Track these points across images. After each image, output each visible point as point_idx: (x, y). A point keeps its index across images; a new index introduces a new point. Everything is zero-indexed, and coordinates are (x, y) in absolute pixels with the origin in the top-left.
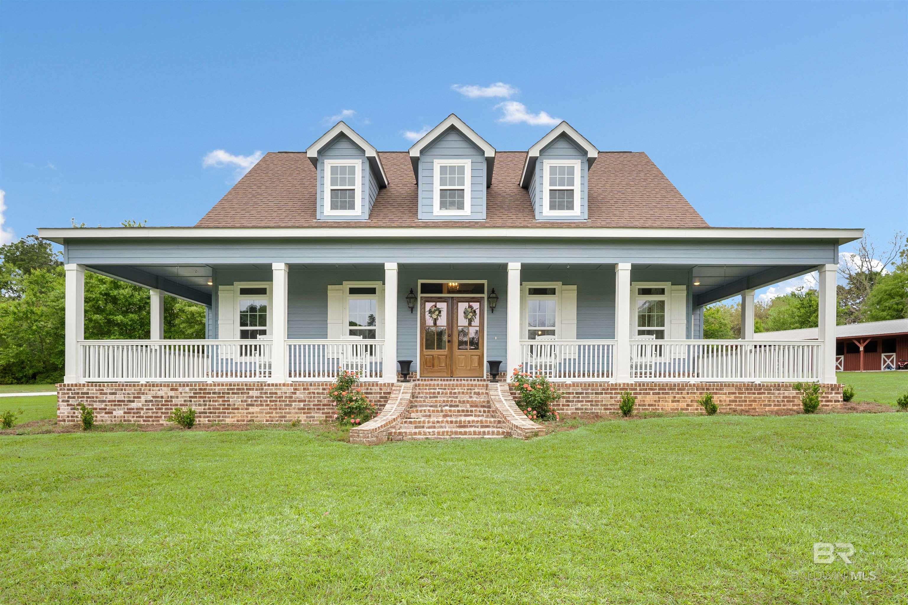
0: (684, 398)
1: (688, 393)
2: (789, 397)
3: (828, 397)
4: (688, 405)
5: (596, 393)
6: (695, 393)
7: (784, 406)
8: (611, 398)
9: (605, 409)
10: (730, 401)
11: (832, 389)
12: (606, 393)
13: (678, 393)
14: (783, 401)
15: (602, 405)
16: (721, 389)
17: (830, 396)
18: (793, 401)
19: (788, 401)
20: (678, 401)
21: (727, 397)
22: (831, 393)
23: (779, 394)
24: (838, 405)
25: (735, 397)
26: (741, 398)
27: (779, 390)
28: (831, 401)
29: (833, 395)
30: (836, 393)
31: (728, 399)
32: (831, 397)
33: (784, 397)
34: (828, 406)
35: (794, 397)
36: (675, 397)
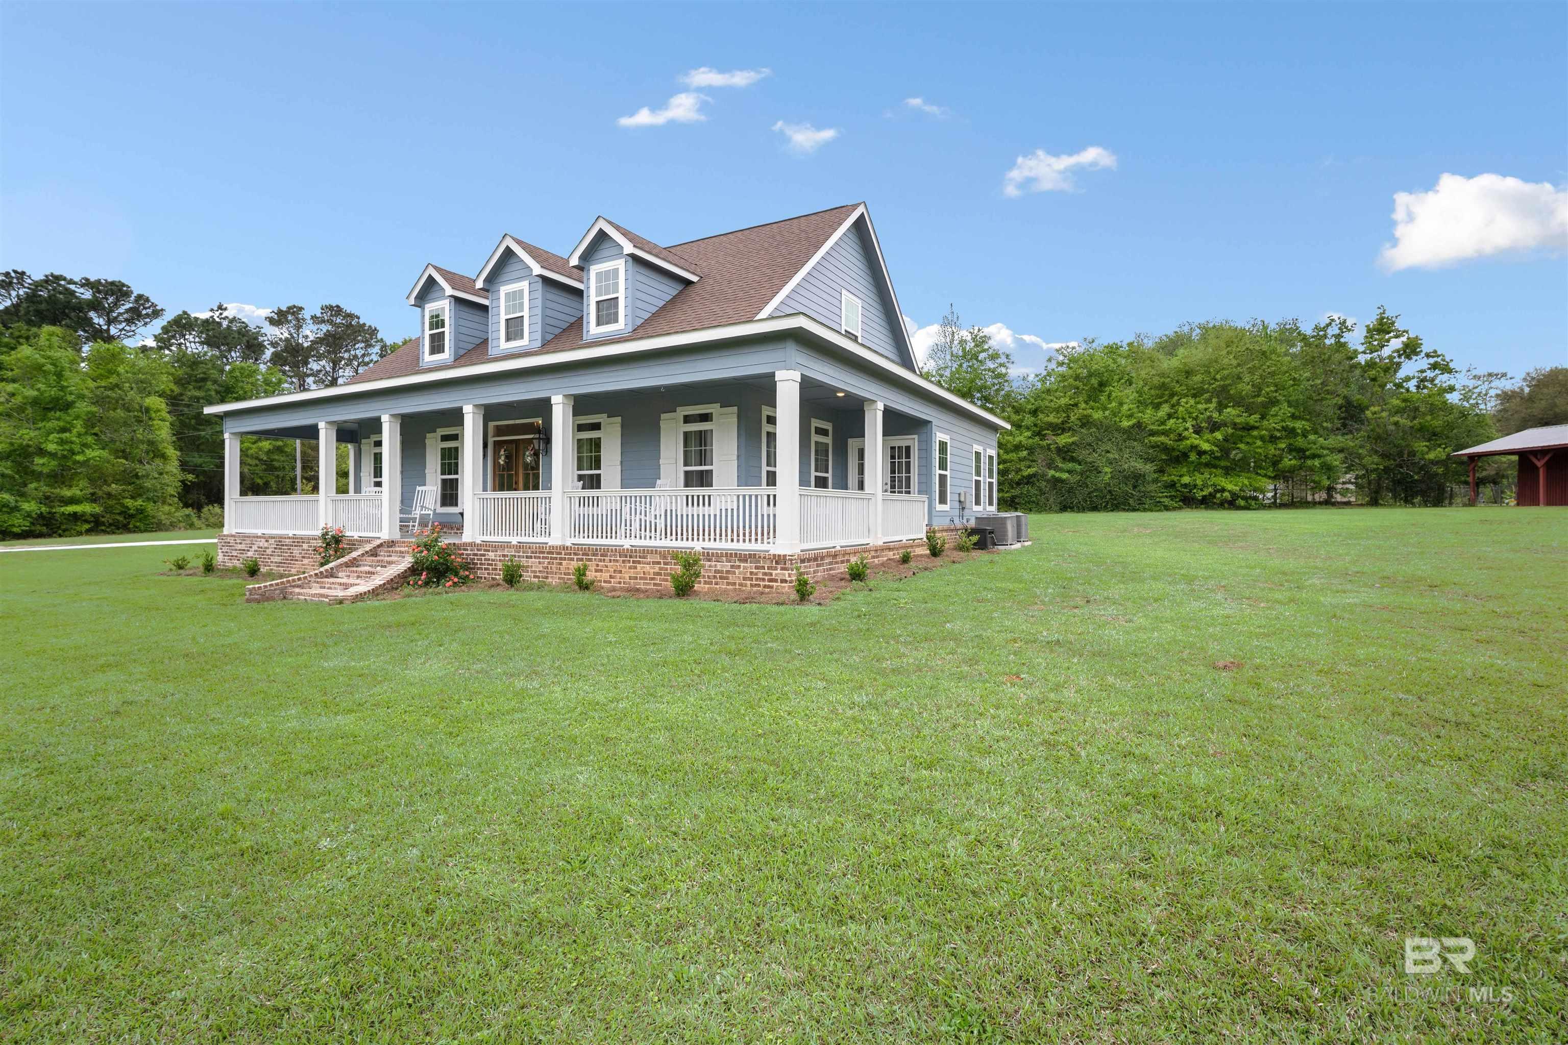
0: (607, 567)
1: (610, 561)
2: (722, 572)
3: (771, 575)
4: (611, 577)
5: (527, 557)
6: (617, 561)
7: (716, 584)
8: (540, 563)
9: (535, 577)
10: (655, 574)
11: (777, 563)
12: (535, 557)
13: (600, 560)
14: (715, 577)
15: (532, 572)
16: (644, 557)
17: (774, 572)
18: (727, 578)
19: (721, 578)
20: (601, 571)
21: (651, 568)
22: (776, 569)
23: (710, 566)
24: (784, 587)
25: (661, 569)
26: (667, 569)
27: (709, 560)
28: (776, 581)
29: (779, 571)
30: (782, 569)
31: (652, 571)
32: (776, 575)
33: (716, 572)
34: (772, 587)
35: (728, 572)
36: (597, 565)
